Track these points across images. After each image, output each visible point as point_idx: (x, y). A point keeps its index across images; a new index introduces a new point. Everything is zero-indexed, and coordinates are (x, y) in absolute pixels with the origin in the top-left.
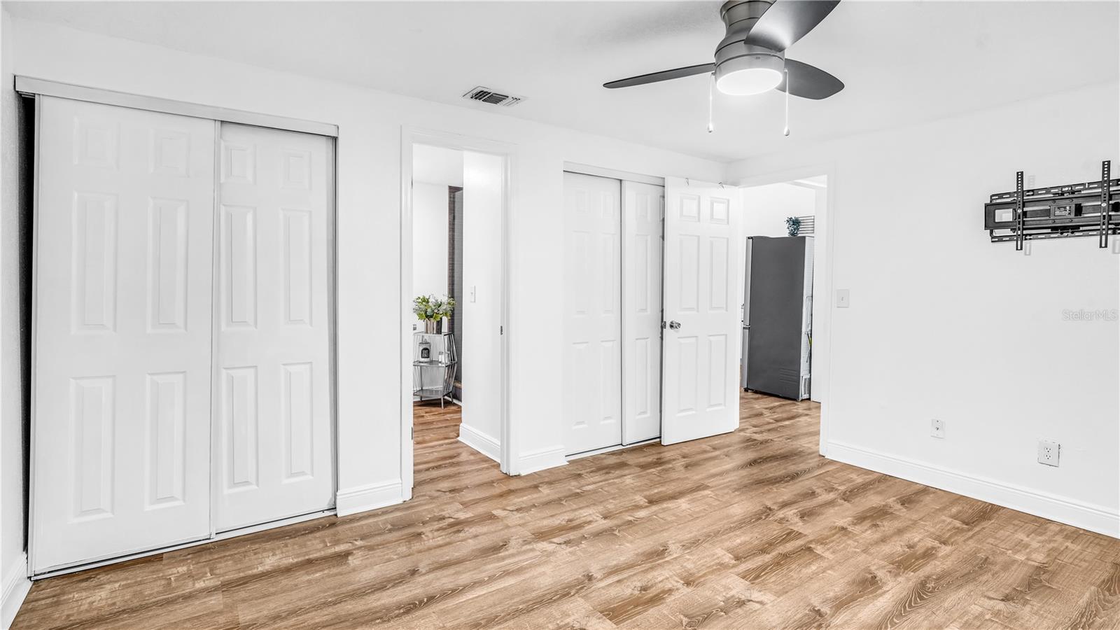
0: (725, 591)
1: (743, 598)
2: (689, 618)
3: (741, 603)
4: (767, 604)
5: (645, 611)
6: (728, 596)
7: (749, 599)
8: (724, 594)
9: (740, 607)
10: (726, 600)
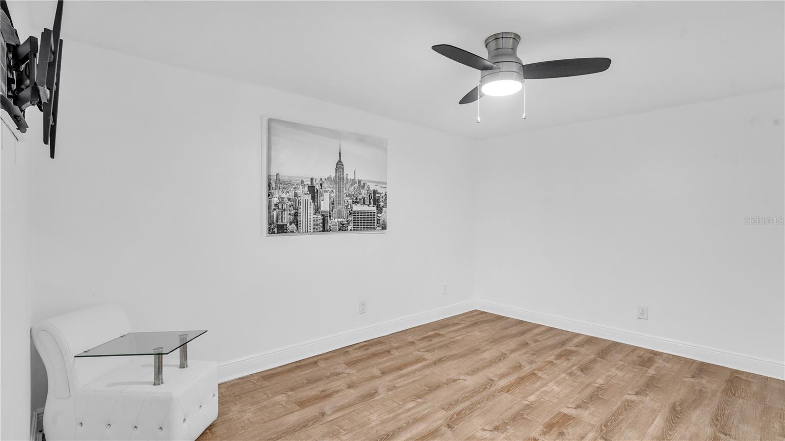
0: (509, 437)
1: (496, 433)
2: (524, 417)
3: (496, 429)
4: (480, 430)
5: (550, 420)
6: (505, 433)
7: (491, 432)
8: (508, 434)
9: (497, 426)
10: (506, 430)
